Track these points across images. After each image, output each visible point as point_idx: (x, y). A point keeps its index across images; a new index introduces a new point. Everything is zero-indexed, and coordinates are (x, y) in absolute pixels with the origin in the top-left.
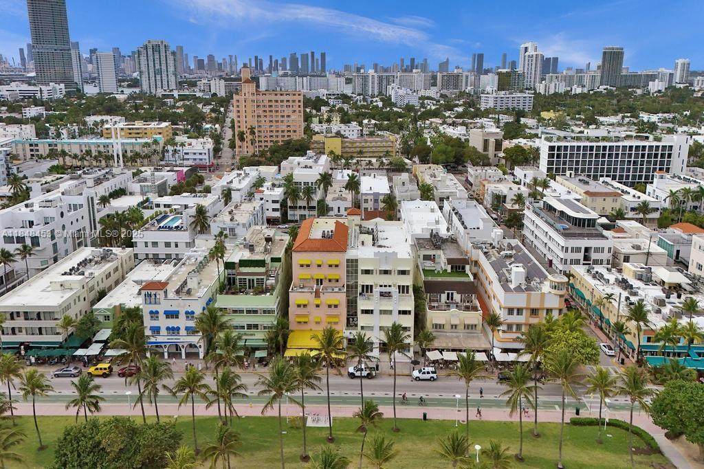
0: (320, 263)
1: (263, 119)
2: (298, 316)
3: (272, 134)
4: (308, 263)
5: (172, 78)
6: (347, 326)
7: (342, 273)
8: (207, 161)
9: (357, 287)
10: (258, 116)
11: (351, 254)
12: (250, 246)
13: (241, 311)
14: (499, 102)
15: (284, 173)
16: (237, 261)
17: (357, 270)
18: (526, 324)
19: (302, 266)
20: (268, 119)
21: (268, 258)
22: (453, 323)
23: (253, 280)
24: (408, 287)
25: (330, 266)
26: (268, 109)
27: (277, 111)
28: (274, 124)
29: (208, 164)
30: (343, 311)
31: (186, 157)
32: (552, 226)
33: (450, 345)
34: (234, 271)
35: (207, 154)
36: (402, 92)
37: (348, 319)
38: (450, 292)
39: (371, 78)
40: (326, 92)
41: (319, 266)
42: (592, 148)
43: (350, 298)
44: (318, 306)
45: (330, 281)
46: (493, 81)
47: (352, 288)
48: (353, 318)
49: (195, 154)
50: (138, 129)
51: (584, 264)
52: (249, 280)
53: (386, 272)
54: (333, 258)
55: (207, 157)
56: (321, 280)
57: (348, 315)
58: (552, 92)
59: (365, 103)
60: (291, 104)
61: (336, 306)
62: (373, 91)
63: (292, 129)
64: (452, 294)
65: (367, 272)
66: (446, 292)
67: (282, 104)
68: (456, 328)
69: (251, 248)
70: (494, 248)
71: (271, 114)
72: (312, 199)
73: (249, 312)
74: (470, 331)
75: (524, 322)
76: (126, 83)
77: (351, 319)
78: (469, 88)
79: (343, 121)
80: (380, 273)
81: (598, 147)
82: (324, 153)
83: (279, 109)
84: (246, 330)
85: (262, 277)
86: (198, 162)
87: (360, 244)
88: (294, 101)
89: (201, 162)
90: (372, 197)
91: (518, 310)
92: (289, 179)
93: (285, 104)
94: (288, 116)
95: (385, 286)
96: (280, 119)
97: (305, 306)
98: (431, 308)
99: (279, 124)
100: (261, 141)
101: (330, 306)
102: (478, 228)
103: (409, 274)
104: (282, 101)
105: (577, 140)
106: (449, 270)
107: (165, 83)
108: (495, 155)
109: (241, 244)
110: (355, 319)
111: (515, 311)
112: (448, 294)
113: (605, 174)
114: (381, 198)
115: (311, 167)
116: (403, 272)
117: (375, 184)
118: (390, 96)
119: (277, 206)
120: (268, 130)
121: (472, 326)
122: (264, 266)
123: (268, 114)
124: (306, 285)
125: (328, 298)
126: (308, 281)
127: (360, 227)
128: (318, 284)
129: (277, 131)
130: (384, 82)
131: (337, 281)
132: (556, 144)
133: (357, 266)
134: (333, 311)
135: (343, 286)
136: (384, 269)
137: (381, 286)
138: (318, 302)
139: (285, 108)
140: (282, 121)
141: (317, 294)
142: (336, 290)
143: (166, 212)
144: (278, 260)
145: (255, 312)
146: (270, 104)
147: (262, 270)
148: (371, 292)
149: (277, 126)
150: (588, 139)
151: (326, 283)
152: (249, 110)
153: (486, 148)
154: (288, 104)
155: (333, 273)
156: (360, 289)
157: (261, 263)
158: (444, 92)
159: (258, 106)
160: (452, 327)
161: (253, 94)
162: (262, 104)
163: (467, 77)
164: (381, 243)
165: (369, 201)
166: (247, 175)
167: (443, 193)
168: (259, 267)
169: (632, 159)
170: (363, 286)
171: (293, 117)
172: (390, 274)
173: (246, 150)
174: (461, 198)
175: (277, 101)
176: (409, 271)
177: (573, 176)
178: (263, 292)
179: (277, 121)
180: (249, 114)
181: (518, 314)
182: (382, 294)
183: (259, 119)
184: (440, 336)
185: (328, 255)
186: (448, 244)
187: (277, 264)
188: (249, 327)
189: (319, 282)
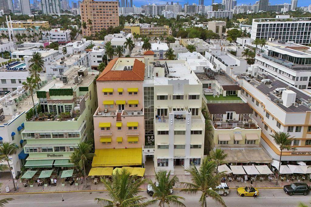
0: (121, 91)
1: (96, 17)
2: (102, 137)
3: (102, 25)
4: (111, 91)
5: (58, 8)
6: (146, 145)
7: (140, 99)
8: (66, 39)
9: (153, 110)
10: (94, 15)
11: (148, 83)
12: (64, 78)
13: (48, 136)
14: (217, 15)
15: (106, 41)
16: (47, 90)
17: (153, 96)
18: (303, 140)
19: (106, 93)
20: (100, 17)
21: (75, 88)
22: (236, 139)
23: (62, 107)
24: (197, 109)
25: (130, 93)
26: (99, 11)
27: (104, 12)
28: (103, 19)
29: (66, 41)
30: (142, 131)
31: (54, 37)
32: (281, 64)
33: (236, 159)
34: (45, 99)
35: (66, 35)
36: (169, 12)
37: (146, 137)
38: (230, 112)
39: (154, 7)
40: (132, 13)
41: (121, 93)
42: (282, 24)
43: (148, 120)
44: (119, 128)
45: (130, 106)
46: (210, 9)
47: (149, 111)
48: (150, 136)
49: (59, 35)
50: (29, 23)
51: (308, 89)
52: (59, 107)
53: (178, 97)
54: (133, 86)
55: (65, 37)
56: (123, 105)
57: (146, 133)
58: (238, 13)
59: (152, 18)
60: (112, 8)
61: (135, 128)
62: (155, 14)
63: (113, 22)
64: (232, 114)
65: (162, 98)
66: (227, 112)
67: (107, 8)
68: (238, 143)
69: (65, 80)
70: (253, 77)
71: (101, 14)
72: (122, 55)
73: (55, 136)
74: (250, 145)
75: (301, 137)
76: (38, 12)
77: (149, 137)
78: (200, 12)
79: (140, 22)
80: (174, 99)
81: (286, 24)
82: (130, 33)
83: (106, 11)
84: (54, 152)
85: (70, 104)
86: (61, 40)
87: (154, 75)
88: (113, 7)
89: (63, 40)
90: (159, 53)
91: (297, 127)
92: (108, 44)
93: (109, 8)
94: (111, 15)
95: (178, 110)
96: (106, 16)
97: (108, 128)
98: (217, 126)
99: (106, 19)
100: (96, 29)
101: (130, 128)
102: (236, 65)
103: (198, 99)
104: (107, 6)
105: (273, 21)
106: (225, 95)
107: (54, 10)
108: (222, 35)
109: (57, 77)
110: (152, 137)
111: (294, 129)
112: (228, 114)
113: (289, 40)
114: (165, 53)
115: (121, 37)
116: (194, 97)
117: (160, 46)
118: (163, 15)
119: (101, 59)
120: (100, 23)
121: (252, 141)
122: (72, 95)
123: (99, 14)
124: (110, 110)
125: (128, 121)
126: (112, 106)
127: (154, 63)
128: (120, 109)
129: (105, 23)
130: (160, 10)
131: (137, 106)
132: (262, 23)
133: (153, 93)
134: (133, 132)
135: (142, 110)
136: (177, 94)
137: (174, 110)
138: (119, 125)
139: (108, 10)
140: (107, 18)
141: (119, 118)
142: (135, 113)
143: (18, 60)
144: (86, 89)
145: (61, 136)
146: (100, 8)
147: (70, 98)
148: (166, 114)
149: (105, 21)
150: (279, 20)
151: (127, 108)
152: (89, 11)
153: (217, 30)
154: (110, 8)
155: (132, 100)
156: (156, 113)
157: (69, 92)
158: (188, 14)
159: (94, 9)
160: (235, 143)
161: (91, 2)
162: (95, 8)
163: (199, 7)
164: (171, 74)
165: (157, 55)
166: (83, 43)
167: (202, 49)
168: (68, 95)
169: (304, 31)
170: (159, 110)
171: (113, 15)
172: (182, 99)
173: (88, 34)
174: (217, 50)
175: (104, 7)
176: (199, 96)
177: (273, 40)
178: (70, 117)
179: (104, 18)
180: (89, 14)
181: (296, 131)
182: (177, 117)
183: (95, 17)
184: (226, 150)
185: (128, 84)
186: (218, 76)
187: (85, 93)
188: (57, 149)
189: (122, 107)
